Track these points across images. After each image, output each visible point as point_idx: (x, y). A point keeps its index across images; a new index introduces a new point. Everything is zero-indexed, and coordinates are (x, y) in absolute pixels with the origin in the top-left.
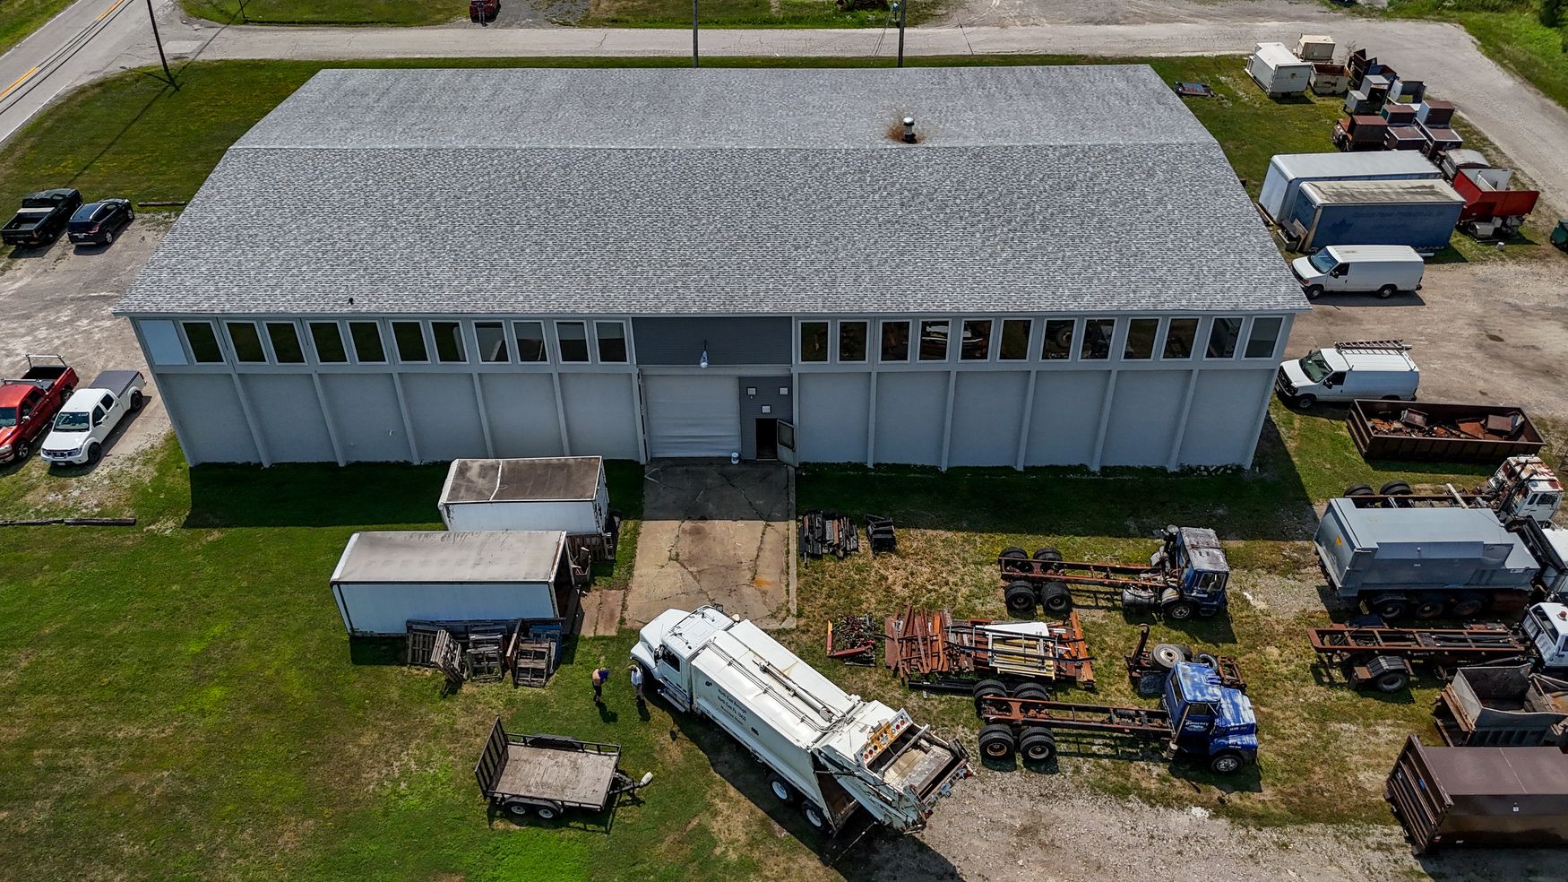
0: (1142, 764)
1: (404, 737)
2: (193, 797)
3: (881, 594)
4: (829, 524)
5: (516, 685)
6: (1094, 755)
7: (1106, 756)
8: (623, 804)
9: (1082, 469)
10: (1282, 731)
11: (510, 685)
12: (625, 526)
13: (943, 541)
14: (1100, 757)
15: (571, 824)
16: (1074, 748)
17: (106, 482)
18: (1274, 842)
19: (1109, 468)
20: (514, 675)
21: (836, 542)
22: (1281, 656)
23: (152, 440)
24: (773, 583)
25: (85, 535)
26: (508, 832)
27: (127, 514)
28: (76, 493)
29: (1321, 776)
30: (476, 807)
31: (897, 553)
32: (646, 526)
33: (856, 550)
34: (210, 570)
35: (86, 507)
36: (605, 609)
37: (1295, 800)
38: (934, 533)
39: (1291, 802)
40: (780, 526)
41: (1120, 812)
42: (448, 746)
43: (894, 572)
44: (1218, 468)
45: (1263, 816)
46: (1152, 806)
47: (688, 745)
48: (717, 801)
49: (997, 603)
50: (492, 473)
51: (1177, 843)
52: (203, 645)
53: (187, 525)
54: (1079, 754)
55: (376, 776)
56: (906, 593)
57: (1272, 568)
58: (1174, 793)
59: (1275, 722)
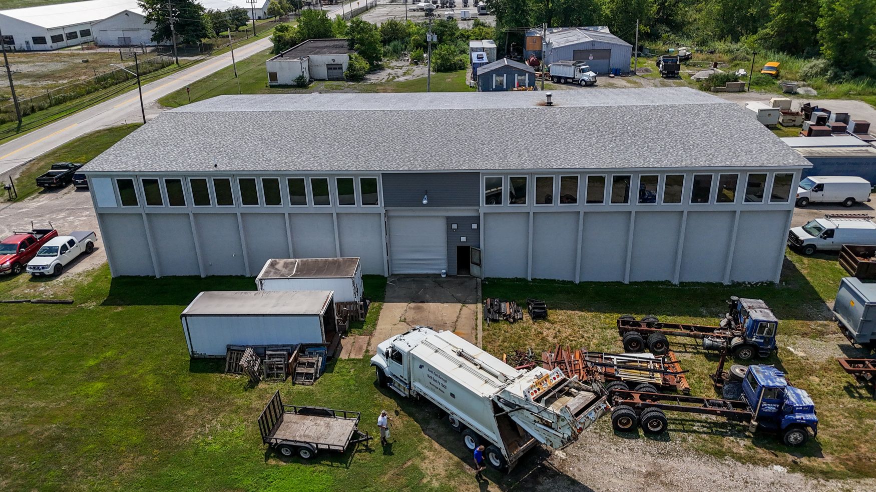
0: (732, 438)
1: (216, 412)
2: (68, 439)
3: (538, 341)
4: (503, 304)
5: (294, 384)
6: (695, 432)
7: (704, 433)
8: (360, 451)
9: (667, 283)
10: (831, 423)
11: (290, 384)
12: (373, 306)
13: (579, 317)
14: (700, 433)
15: (322, 462)
16: (680, 427)
17: (61, 284)
18: (839, 489)
19: (686, 283)
20: (293, 379)
21: (508, 313)
22: (821, 381)
23: (94, 266)
24: (467, 334)
25: (41, 309)
26: (278, 466)
27: (70, 299)
28: (42, 289)
29: (867, 450)
30: (258, 451)
31: (549, 321)
32: (386, 305)
33: (521, 319)
34: (112, 325)
35: (46, 295)
36: (357, 345)
37: (851, 463)
38: (573, 312)
39: (848, 464)
40: (472, 306)
41: (720, 466)
42: (244, 417)
43: (548, 330)
44: (757, 283)
45: (828, 472)
46: (743, 463)
47: (407, 418)
48: (425, 451)
49: (618, 347)
50: (291, 266)
51: (766, 486)
52: (97, 361)
53: (103, 304)
54: (684, 431)
55: (193, 432)
56: (556, 341)
57: (804, 335)
58: (759, 457)
59: (825, 418)
